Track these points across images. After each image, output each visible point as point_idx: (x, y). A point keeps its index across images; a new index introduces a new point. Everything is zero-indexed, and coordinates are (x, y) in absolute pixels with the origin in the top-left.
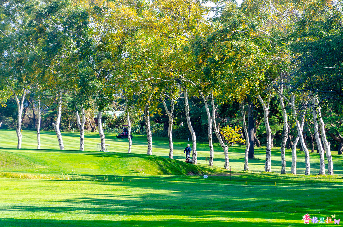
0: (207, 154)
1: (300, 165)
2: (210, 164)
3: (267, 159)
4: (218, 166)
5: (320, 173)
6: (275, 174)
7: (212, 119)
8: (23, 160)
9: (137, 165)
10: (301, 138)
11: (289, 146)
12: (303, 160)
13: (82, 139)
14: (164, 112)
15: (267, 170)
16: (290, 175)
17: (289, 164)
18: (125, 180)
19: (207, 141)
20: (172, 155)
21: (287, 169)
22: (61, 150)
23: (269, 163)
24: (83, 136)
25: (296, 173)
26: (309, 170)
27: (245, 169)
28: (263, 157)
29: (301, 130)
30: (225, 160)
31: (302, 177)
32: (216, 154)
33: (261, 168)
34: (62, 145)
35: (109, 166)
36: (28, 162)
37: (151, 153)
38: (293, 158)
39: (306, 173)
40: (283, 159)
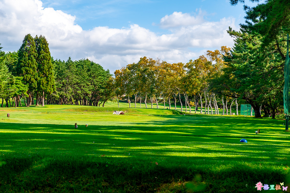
0: (185, 109)
1: (210, 112)
2: (186, 112)
3: (201, 110)
4: (188, 112)
5: (215, 114)
6: (203, 114)
7: (186, 100)
8: (136, 111)
9: (166, 112)
10: (210, 104)
11: (207, 107)
12: (211, 110)
13: (152, 105)
14: (174, 98)
15: (201, 113)
16: (207, 114)
17: (207, 112)
18: (163, 116)
19: (185, 105)
20: (176, 109)
21: (207, 113)
22: (146, 108)
23: (202, 111)
24: (152, 104)
25: (209, 114)
26: (212, 113)
27: (195, 113)
28: (200, 110)
29: (210, 102)
30: (190, 110)
31: (210, 115)
32: (187, 109)
33: (200, 113)
34: (147, 107)
35: (159, 112)
36: (138, 111)
37: (170, 109)
38: (208, 110)
39: (211, 114)
40: (205, 110)
